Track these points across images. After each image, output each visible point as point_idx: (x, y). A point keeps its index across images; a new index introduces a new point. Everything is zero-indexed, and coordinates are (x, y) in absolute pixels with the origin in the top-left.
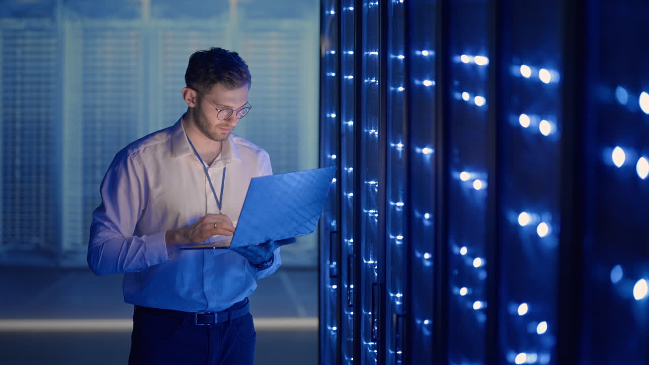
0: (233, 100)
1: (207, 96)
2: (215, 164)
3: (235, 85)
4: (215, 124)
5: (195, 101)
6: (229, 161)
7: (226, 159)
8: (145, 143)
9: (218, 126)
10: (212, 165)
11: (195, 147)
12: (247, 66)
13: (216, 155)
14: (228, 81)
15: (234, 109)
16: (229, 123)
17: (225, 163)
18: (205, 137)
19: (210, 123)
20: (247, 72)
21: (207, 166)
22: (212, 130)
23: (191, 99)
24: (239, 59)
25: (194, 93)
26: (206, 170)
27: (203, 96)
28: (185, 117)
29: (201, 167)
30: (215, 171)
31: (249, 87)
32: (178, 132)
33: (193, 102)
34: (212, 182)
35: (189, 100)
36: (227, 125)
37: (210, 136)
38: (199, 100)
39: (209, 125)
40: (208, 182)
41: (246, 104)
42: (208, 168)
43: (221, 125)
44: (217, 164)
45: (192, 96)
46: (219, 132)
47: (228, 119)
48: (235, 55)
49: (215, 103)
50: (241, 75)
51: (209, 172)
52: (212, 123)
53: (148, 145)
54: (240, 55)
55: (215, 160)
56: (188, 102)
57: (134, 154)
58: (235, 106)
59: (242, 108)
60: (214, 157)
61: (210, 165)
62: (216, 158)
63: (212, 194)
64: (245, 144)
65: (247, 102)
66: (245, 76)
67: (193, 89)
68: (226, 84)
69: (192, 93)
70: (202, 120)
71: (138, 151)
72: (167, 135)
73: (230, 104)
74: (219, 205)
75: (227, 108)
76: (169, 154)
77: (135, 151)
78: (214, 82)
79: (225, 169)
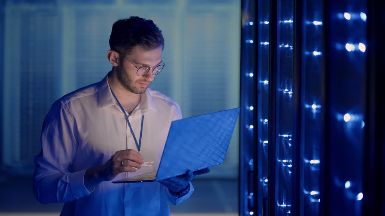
0: (150, 59)
1: (128, 56)
2: (134, 113)
3: (151, 47)
4: (135, 80)
5: (118, 61)
6: (146, 110)
7: (144, 109)
8: (75, 96)
9: (137, 81)
10: (132, 114)
11: (119, 101)
12: (161, 31)
13: (136, 106)
14: (145, 43)
15: (150, 67)
16: (146, 79)
17: (143, 112)
18: (126, 90)
19: (131, 79)
20: (161, 36)
21: (127, 114)
22: (133, 85)
23: (114, 60)
24: (154, 26)
25: (117, 55)
26: (127, 118)
27: (124, 56)
28: (110, 74)
29: (122, 115)
30: (135, 118)
31: (163, 49)
32: (104, 86)
33: (117, 62)
34: (132, 128)
35: (113, 60)
36: (145, 80)
37: (131, 90)
38: (121, 60)
39: (130, 81)
40: (128, 128)
41: (160, 63)
42: (129, 116)
43: (140, 80)
44: (136, 113)
45: (115, 56)
46: (138, 86)
47: (146, 76)
48: (151, 22)
49: (135, 62)
50: (156, 38)
51: (129, 119)
52: (133, 79)
53: (78, 97)
54: (154, 22)
55: (135, 110)
56: (112, 62)
57: (65, 105)
58: (152, 64)
59: (158, 66)
60: (134, 107)
61: (130, 113)
62: (136, 107)
63: (132, 138)
64: (159, 97)
65: (162, 61)
66: (159, 39)
67: (116, 51)
68: (143, 45)
69: (115, 54)
70: (124, 76)
71: (69, 103)
72: (95, 89)
73: (148, 63)
74: (139, 147)
75: (145, 66)
76: (95, 104)
77: (67, 102)
78: (133, 44)
79: (143, 116)
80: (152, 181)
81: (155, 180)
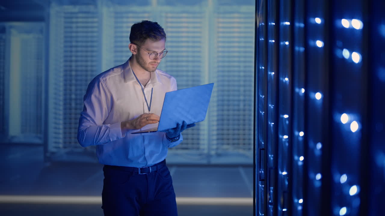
0: (157, 48)
1: (143, 47)
2: (148, 86)
3: (158, 39)
5: (136, 51)
6: (155, 84)
7: (154, 83)
9: (149, 63)
11: (137, 77)
12: (163, 29)
14: (153, 37)
15: (158, 53)
17: (153, 85)
19: (146, 62)
20: (163, 32)
21: (143, 87)
23: (134, 50)
24: (158, 25)
25: (135, 47)
26: (143, 90)
27: (140, 47)
28: (131, 59)
29: (140, 87)
30: (147, 90)
31: (165, 40)
32: (127, 68)
33: (135, 52)
35: (133, 50)
36: (155, 62)
37: (146, 69)
38: (139, 50)
39: (145, 63)
41: (164, 50)
42: (144, 88)
43: (152, 62)
45: (134, 48)
46: (151, 66)
47: (156, 59)
48: (156, 23)
49: (148, 50)
50: (160, 33)
51: (144, 91)
53: (111, 76)
54: (159, 23)
55: (148, 83)
56: (132, 51)
57: (103, 81)
58: (159, 51)
59: (162, 52)
60: (147, 81)
61: (145, 86)
64: (163, 74)
66: (162, 34)
67: (135, 44)
68: (152, 38)
69: (134, 46)
70: (141, 61)
71: (106, 79)
72: (121, 70)
73: (156, 50)
75: (154, 52)
76: (123, 80)
77: (104, 79)
78: (145, 38)
79: (152, 88)
80: (155, 131)
81: (157, 131)
